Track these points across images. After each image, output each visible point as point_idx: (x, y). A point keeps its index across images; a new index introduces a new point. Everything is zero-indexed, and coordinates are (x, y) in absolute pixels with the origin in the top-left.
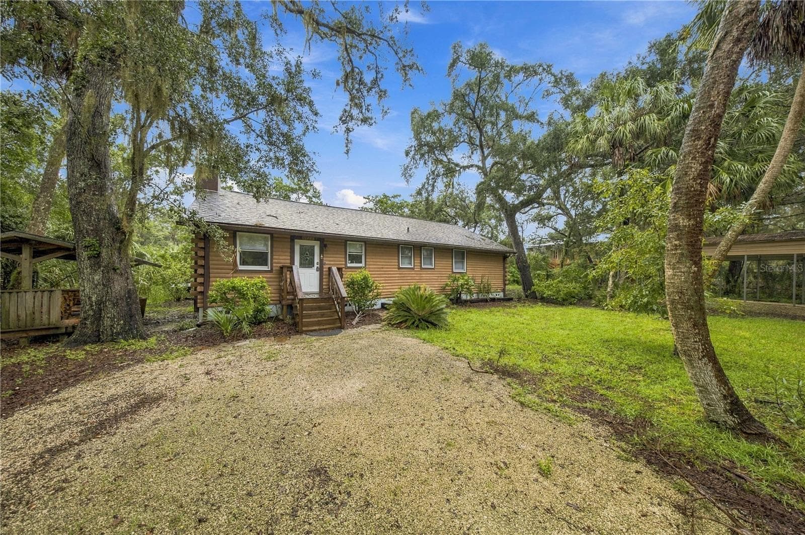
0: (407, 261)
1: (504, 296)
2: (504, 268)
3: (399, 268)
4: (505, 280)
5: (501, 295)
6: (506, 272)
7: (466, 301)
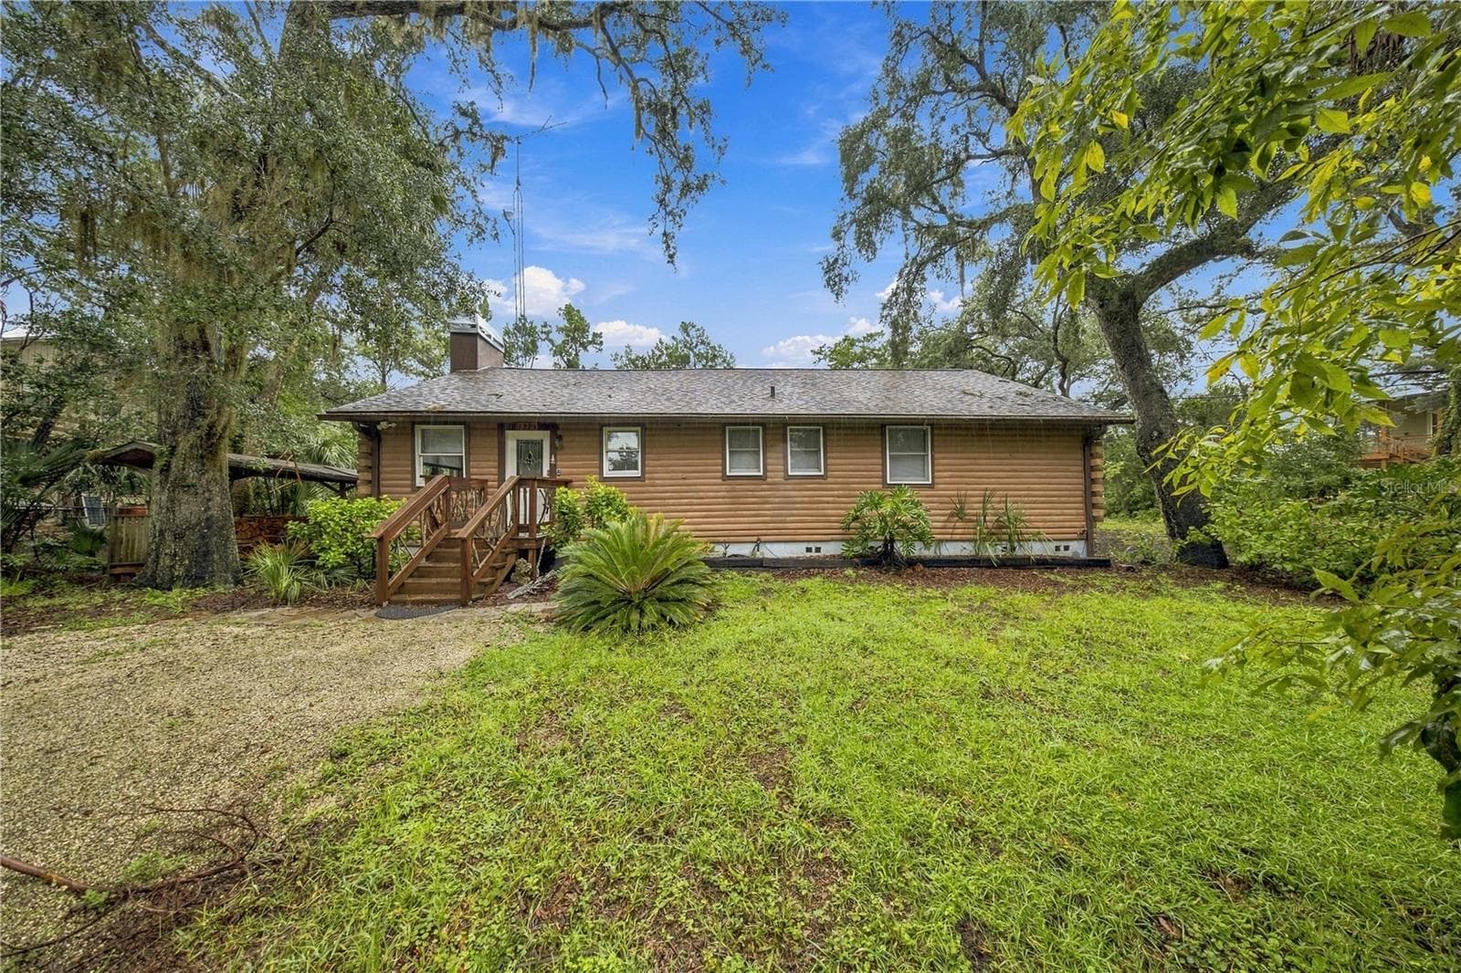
0: (747, 459)
1: (1090, 551)
2: (1089, 470)
3: (725, 478)
4: (1090, 505)
5: (1077, 549)
6: (1093, 481)
7: (912, 563)
